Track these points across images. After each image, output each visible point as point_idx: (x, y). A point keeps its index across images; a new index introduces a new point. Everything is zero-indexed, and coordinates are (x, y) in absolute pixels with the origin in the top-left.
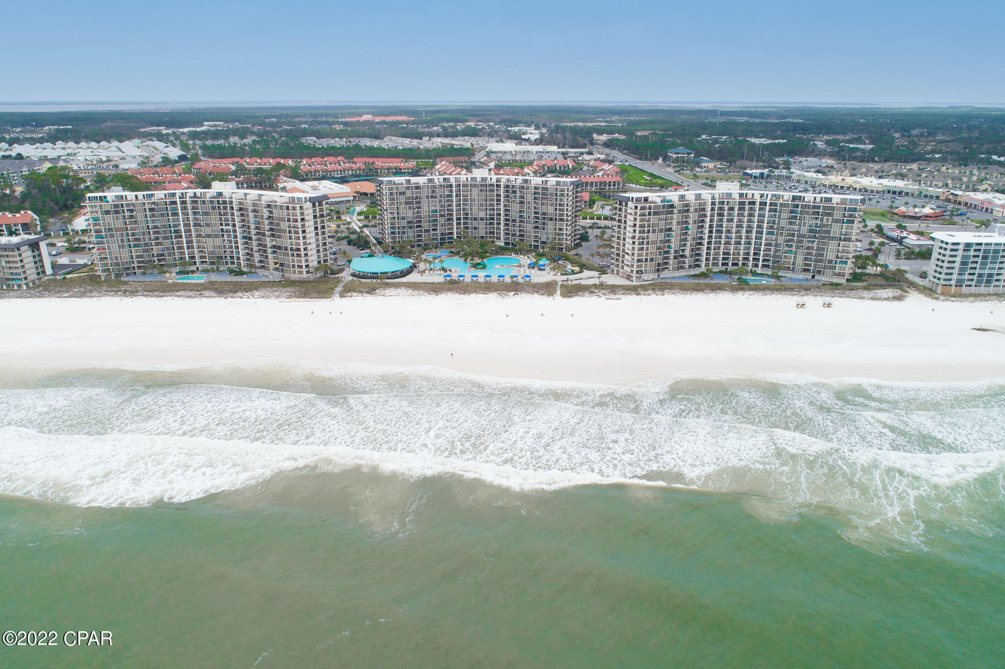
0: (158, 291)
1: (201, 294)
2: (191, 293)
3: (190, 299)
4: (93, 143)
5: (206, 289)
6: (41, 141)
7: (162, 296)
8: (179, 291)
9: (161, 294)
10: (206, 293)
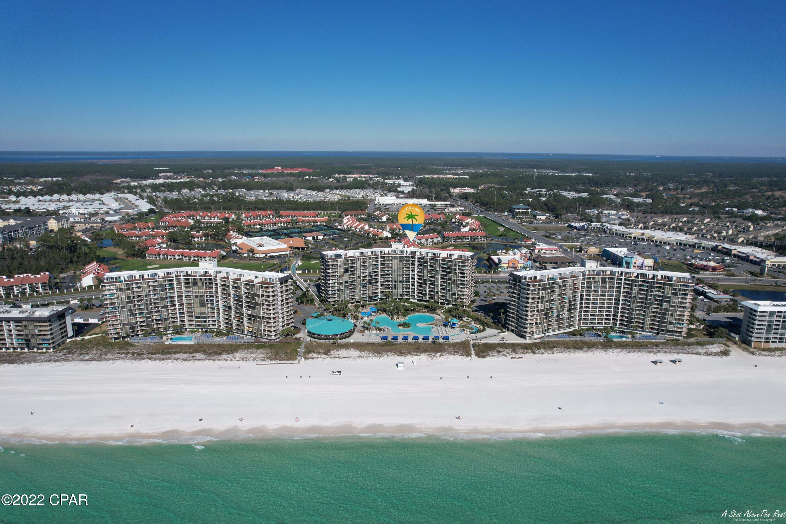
0: (159, 353)
1: (193, 357)
2: (185, 356)
3: (186, 362)
4: (81, 195)
5: (196, 351)
6: (41, 193)
7: (163, 359)
8: (175, 353)
9: (162, 357)
10: (198, 355)
